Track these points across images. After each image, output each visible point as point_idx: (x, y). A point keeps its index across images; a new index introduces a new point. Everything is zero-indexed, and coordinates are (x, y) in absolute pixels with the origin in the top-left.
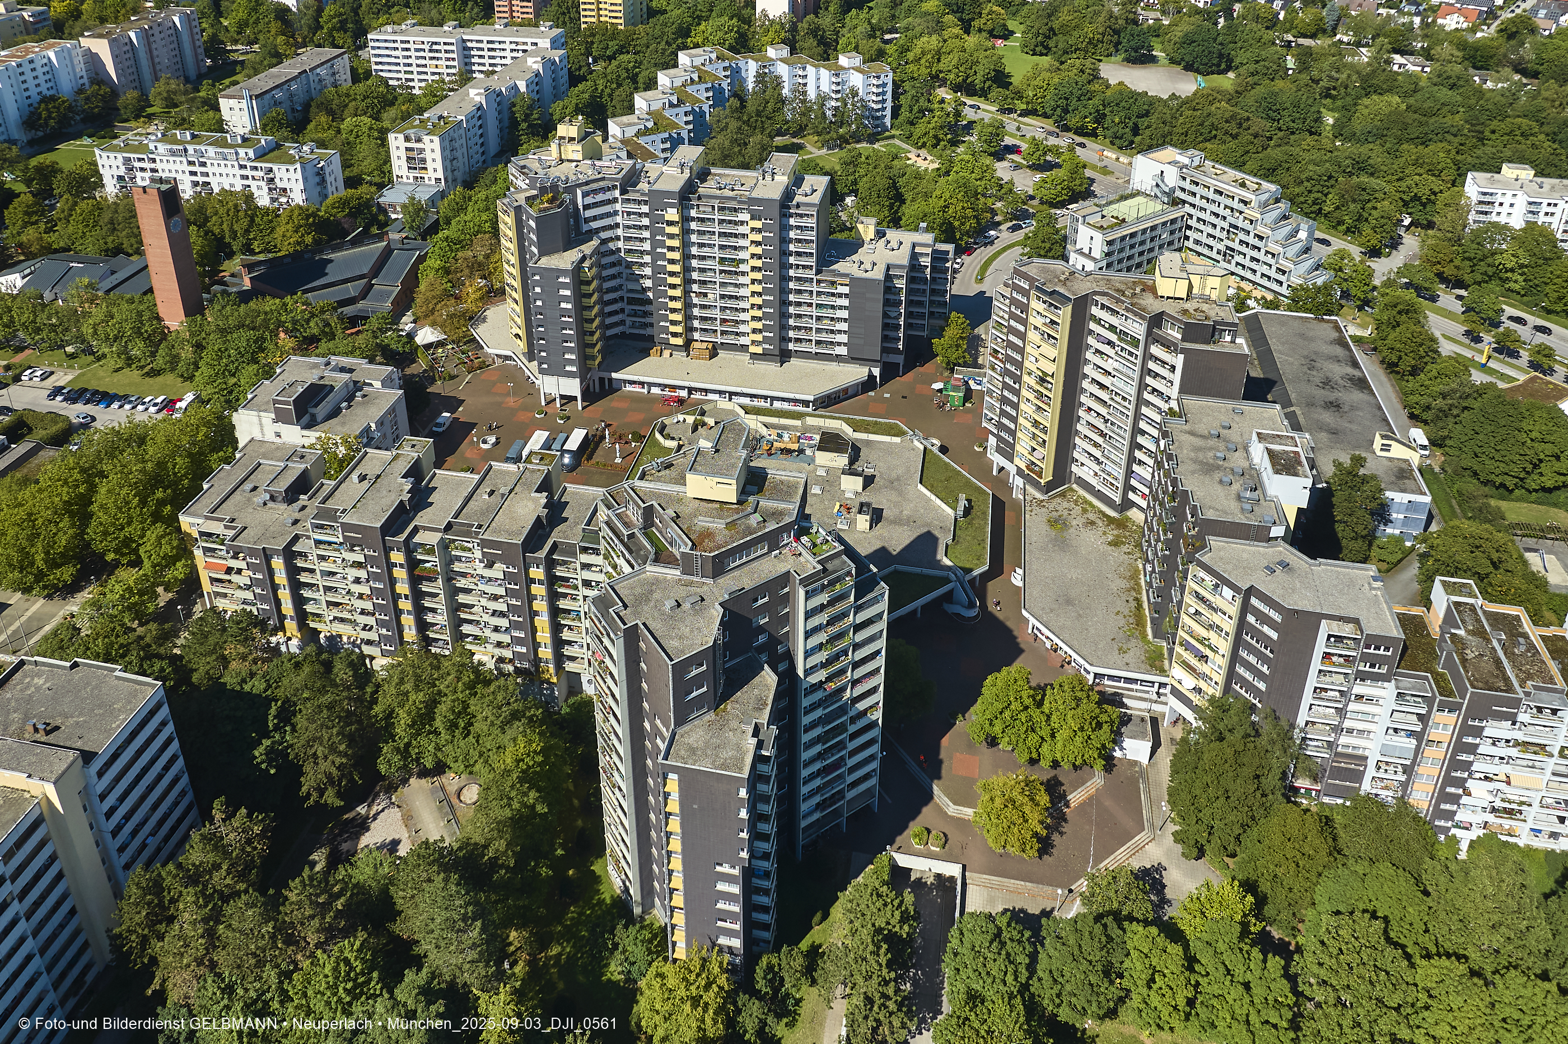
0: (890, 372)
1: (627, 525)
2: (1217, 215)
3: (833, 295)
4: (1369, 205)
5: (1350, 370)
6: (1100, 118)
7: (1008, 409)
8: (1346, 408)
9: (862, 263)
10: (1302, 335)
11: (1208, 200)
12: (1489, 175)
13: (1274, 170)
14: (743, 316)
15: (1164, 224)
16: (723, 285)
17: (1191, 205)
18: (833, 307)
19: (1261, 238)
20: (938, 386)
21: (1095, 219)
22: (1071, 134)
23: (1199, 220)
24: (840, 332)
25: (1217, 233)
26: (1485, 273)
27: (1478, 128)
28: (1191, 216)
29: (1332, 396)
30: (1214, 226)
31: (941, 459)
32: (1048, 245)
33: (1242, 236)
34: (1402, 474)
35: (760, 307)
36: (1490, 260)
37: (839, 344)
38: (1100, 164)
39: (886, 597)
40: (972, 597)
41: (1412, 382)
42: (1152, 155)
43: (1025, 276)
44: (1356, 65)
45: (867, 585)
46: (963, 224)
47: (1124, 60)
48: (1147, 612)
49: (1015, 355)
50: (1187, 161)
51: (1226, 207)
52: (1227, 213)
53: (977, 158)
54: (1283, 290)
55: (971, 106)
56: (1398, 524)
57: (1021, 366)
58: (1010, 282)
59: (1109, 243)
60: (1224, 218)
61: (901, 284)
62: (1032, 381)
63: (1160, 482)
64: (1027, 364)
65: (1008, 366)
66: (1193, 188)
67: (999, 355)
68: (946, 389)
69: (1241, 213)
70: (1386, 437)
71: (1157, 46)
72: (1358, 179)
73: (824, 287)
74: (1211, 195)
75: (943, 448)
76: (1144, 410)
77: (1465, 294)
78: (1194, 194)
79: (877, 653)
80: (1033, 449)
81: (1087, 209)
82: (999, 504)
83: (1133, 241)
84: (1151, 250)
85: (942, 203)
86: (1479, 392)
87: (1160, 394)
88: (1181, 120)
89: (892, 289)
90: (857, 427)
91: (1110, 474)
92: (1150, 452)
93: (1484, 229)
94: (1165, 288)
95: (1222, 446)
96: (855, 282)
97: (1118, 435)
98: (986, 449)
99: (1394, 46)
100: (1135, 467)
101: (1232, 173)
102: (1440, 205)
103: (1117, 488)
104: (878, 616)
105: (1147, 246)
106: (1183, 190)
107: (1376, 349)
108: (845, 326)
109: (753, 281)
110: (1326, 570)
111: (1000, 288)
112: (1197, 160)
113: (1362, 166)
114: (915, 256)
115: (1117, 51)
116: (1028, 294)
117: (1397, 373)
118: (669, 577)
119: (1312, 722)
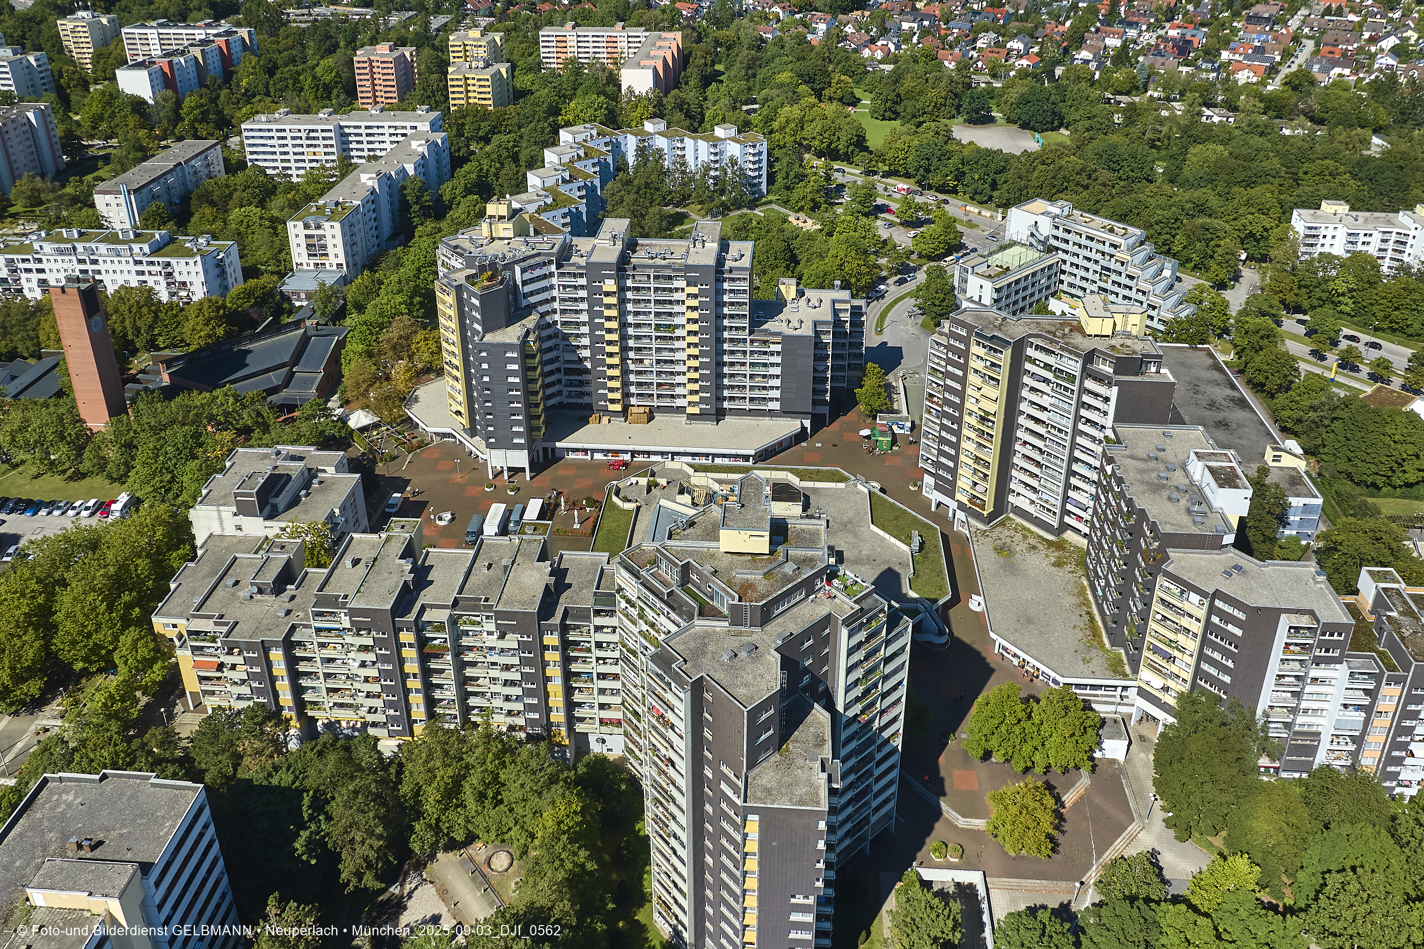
2: (1089, 259)
3: (765, 353)
4: (1213, 243)
5: (1229, 392)
6: (960, 176)
7: (946, 449)
8: (1234, 426)
9: (790, 321)
10: (1182, 364)
11: (1080, 246)
12: (1312, 211)
13: (1126, 216)
14: (679, 379)
15: (1043, 270)
16: (658, 350)
17: (1064, 251)
18: (765, 365)
19: (1131, 278)
20: (865, 432)
21: (982, 269)
22: (932, 192)
23: (1072, 264)
24: (772, 388)
25: (1090, 275)
26: (1320, 299)
27: (1293, 170)
28: (1064, 262)
29: (1220, 416)
30: (1087, 270)
31: (886, 500)
32: (942, 296)
33: (1114, 277)
34: (1294, 479)
35: (696, 369)
36: (1323, 286)
37: (771, 399)
38: (965, 219)
39: (910, 629)
40: (941, 625)
41: (1281, 398)
42: (1025, 208)
43: (963, 324)
44: (1173, 119)
45: (893, 620)
46: (858, 280)
47: (965, 121)
48: (1100, 624)
49: (952, 398)
50: (1058, 211)
51: (1097, 251)
52: (1099, 257)
53: (857, 218)
54: (1155, 324)
55: (838, 170)
56: (1295, 525)
57: (960, 407)
58: (946, 330)
59: (998, 290)
60: (1096, 262)
61: (828, 339)
62: (973, 421)
63: (1108, 504)
64: (968, 405)
65: (946, 409)
66: (1066, 236)
67: (935, 399)
68: (874, 435)
69: (1112, 256)
70: (1274, 449)
71: (994, 108)
72: (1203, 220)
73: (756, 347)
74: (1083, 241)
75: (882, 490)
76: (1079, 440)
77: (1307, 318)
78: (1067, 242)
79: (900, 683)
80: (975, 484)
81: (974, 260)
82: (945, 537)
83: (1018, 287)
84: (1032, 295)
85: (838, 261)
86: (1346, 404)
87: (1094, 424)
88: (1036, 174)
89: (819, 345)
90: (803, 477)
91: (1047, 501)
92: (1084, 478)
93: (1313, 259)
94: (1093, 327)
95: (1162, 467)
96: (787, 340)
97: (1055, 464)
98: (921, 487)
99: (1200, 100)
100: (1071, 493)
101: (1099, 221)
102: (1272, 240)
103: (1055, 513)
104: (903, 649)
105: (1029, 291)
106: (1056, 238)
107: (1241, 372)
108: (777, 382)
109: (689, 345)
110: (1274, 570)
111: (936, 337)
112: (1066, 209)
113: (1201, 209)
114: (836, 312)
115: (959, 113)
116: (966, 341)
117: (1263, 391)
118: (718, 629)
119: (1271, 707)
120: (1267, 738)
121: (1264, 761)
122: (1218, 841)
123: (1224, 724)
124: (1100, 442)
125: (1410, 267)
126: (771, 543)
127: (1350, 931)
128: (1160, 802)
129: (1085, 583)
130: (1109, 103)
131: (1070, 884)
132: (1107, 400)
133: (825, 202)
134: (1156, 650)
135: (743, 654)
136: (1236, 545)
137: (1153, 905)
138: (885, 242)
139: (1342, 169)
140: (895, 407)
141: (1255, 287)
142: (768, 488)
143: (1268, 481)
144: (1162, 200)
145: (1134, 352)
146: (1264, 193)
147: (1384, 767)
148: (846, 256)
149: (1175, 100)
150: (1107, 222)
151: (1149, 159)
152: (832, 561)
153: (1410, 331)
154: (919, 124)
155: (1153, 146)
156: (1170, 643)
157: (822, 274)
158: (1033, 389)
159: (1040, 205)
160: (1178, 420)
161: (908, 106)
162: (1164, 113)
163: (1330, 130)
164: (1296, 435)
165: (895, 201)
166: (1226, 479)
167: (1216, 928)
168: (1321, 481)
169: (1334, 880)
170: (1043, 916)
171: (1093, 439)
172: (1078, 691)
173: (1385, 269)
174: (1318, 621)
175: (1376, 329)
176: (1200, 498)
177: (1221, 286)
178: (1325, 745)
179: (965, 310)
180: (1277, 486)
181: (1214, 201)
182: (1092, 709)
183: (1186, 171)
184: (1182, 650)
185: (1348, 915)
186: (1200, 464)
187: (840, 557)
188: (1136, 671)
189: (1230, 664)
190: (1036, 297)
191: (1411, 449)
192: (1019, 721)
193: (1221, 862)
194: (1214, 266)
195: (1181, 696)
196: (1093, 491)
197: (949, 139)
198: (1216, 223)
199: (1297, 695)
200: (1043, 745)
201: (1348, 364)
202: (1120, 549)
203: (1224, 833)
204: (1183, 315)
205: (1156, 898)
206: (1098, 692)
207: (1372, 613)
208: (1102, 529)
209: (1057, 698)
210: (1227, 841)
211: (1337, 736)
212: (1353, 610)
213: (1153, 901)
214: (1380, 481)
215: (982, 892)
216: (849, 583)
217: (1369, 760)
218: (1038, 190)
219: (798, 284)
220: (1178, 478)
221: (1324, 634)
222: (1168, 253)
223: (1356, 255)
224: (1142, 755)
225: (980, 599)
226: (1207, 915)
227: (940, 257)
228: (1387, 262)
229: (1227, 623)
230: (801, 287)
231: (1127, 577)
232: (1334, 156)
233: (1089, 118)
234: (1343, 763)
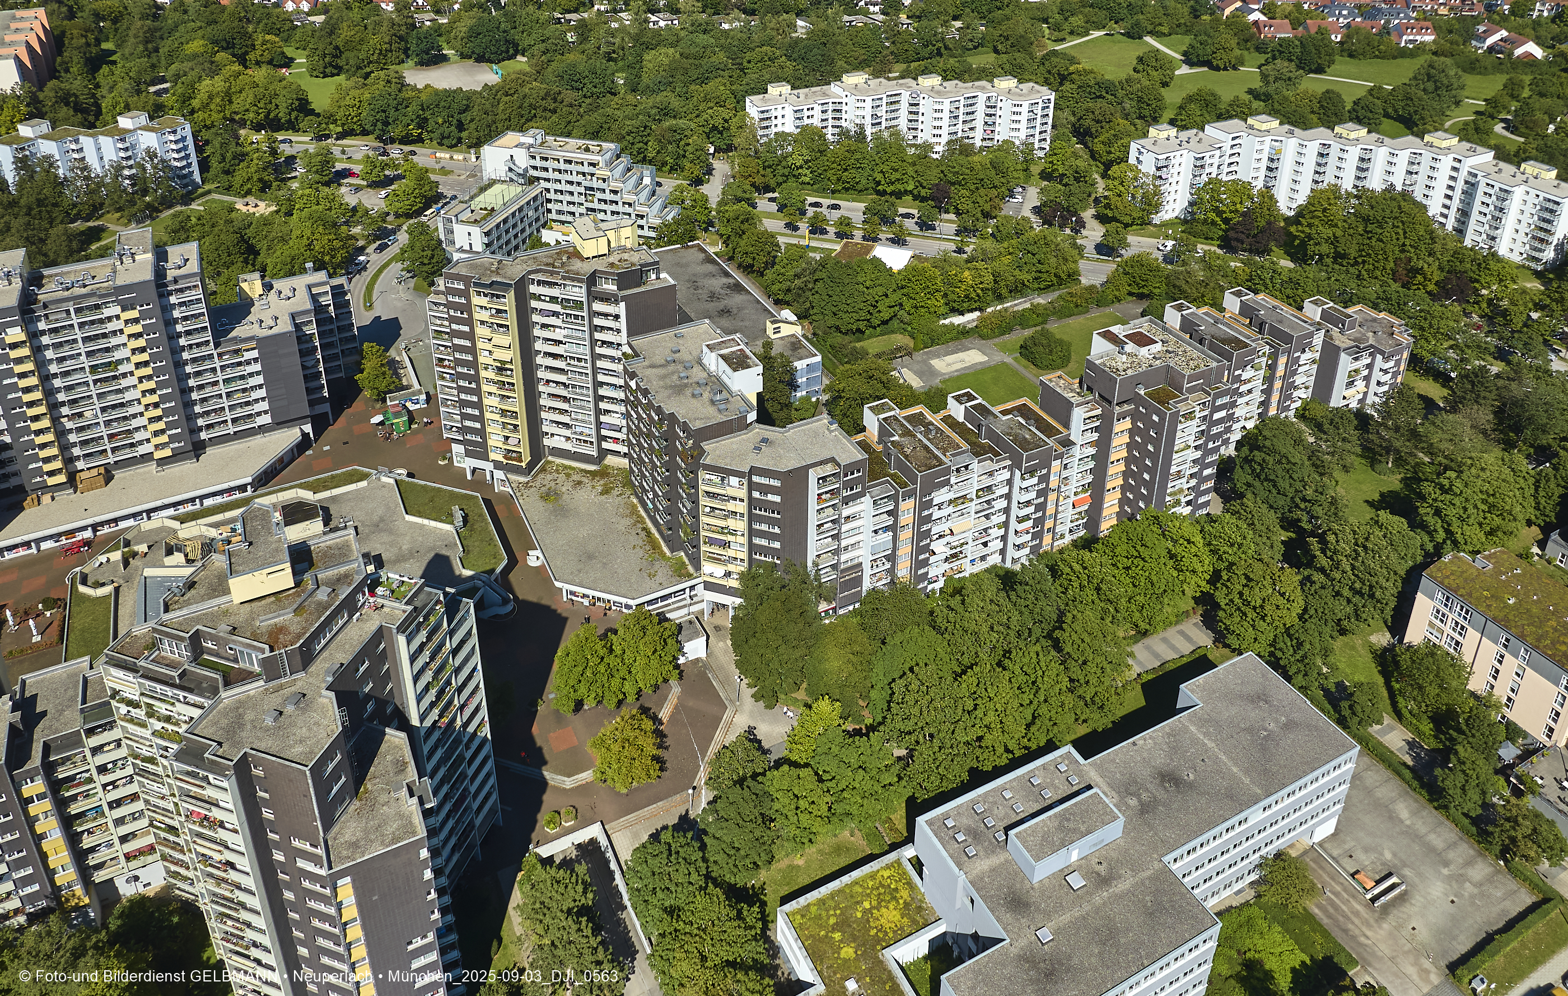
0: (321, 424)
1: (172, 665)
2: (571, 183)
3: (240, 364)
4: (682, 143)
5: (725, 280)
6: (422, 124)
7: (469, 411)
8: (735, 311)
9: (262, 321)
10: (678, 264)
11: (560, 171)
12: (761, 96)
15: (528, 203)
16: (100, 396)
17: (545, 180)
18: (242, 377)
19: (615, 192)
20: (377, 419)
21: (466, 215)
22: (397, 145)
23: (556, 191)
24: (257, 401)
25: (576, 199)
26: (783, 175)
28: (548, 190)
29: (721, 305)
30: (572, 193)
31: (416, 484)
32: (429, 253)
33: (599, 195)
34: (795, 345)
35: (156, 405)
36: (784, 163)
37: (259, 414)
38: (437, 167)
39: (472, 610)
40: (503, 593)
41: (770, 274)
42: (497, 143)
43: (458, 277)
44: (623, 29)
45: (452, 607)
46: (333, 257)
47: (416, 64)
48: (657, 535)
49: (464, 357)
50: (531, 141)
51: (578, 173)
52: (580, 178)
53: (317, 190)
54: (646, 232)
55: (283, 141)
56: (803, 386)
57: (474, 364)
58: (442, 288)
59: (487, 234)
60: (579, 184)
61: (312, 329)
62: (490, 374)
63: (640, 418)
64: (481, 360)
65: (459, 369)
66: (544, 164)
67: (446, 363)
68: (388, 419)
69: (592, 175)
70: (773, 322)
71: (445, 45)
72: (667, 123)
73: (227, 360)
74: (562, 166)
75: (410, 475)
76: (600, 364)
77: (776, 195)
78: (546, 170)
79: (474, 669)
80: (507, 438)
81: (455, 207)
82: (488, 502)
83: (507, 226)
84: (523, 230)
85: (305, 242)
86: (822, 264)
87: (609, 344)
88: (501, 106)
89: (302, 338)
90: (315, 489)
91: (581, 433)
92: (612, 400)
93: (770, 140)
94: (589, 249)
95: (680, 367)
96: (262, 343)
97: (582, 395)
98: (451, 459)
99: (644, 8)
100: (603, 419)
101: (573, 142)
102: (733, 129)
103: (592, 443)
104: (469, 633)
105: (520, 227)
106: (535, 168)
107: (731, 259)
108: (262, 393)
109: (141, 380)
110: (796, 433)
111: (432, 297)
112: (539, 137)
113: (666, 112)
114: (314, 298)
115: (408, 57)
116: (465, 294)
117: (753, 272)
118: (252, 693)
119: (818, 556)
120: (820, 585)
121: (823, 606)
122: (801, 695)
123: (784, 587)
124: (620, 360)
125: (848, 131)
126: (295, 573)
127: (920, 724)
128: (746, 681)
129: (635, 501)
130: (560, 23)
131: (684, 795)
132: (617, 317)
133: (276, 180)
134: (712, 542)
135: (290, 709)
136: (760, 420)
137: (760, 778)
138: (354, 210)
139: (778, 53)
140: (405, 382)
141: (727, 176)
142: (277, 514)
143: (773, 353)
144: (629, 111)
145: (633, 264)
146: (717, 86)
147: (916, 572)
148: (313, 234)
149: (621, 11)
150: (581, 142)
151: (609, 72)
152: (371, 569)
153: (859, 187)
154: (367, 76)
155: (610, 59)
156: (723, 530)
157: (289, 260)
158: (544, 326)
159: (512, 137)
160: (686, 319)
161: (350, 58)
162: (614, 25)
163: (761, 19)
164: (788, 304)
165: (357, 162)
166: (738, 362)
167: (816, 774)
168: (817, 339)
169: (899, 686)
170: (666, 837)
171: (613, 359)
172: (651, 608)
173: (829, 137)
174: (839, 465)
175: (833, 192)
176: (719, 386)
177: (698, 182)
178: (867, 572)
179: (457, 262)
180: (782, 355)
181: (675, 103)
182: (667, 620)
183: (645, 80)
184: (733, 533)
185: (915, 711)
186: (714, 355)
187: (379, 562)
188: (698, 567)
189: (777, 530)
190: (528, 232)
191: (880, 291)
192: (602, 658)
193: (808, 712)
194: (688, 165)
195: (742, 576)
196: (623, 409)
197: (403, 85)
198: (682, 123)
199: (836, 537)
200: (630, 672)
201: (817, 229)
202: (660, 457)
203: (804, 685)
204: (670, 218)
205: (761, 770)
206: (670, 601)
207: (879, 443)
208: (639, 444)
209: (631, 623)
210: (809, 692)
211: (875, 560)
212: (864, 446)
213: (760, 774)
214: (862, 325)
215: (603, 842)
216: (394, 586)
217: (903, 571)
218: (507, 123)
219: (263, 277)
220: (697, 374)
221: (846, 475)
222: (644, 161)
223: (804, 129)
224: (721, 644)
225: (538, 553)
226: (807, 765)
227: (419, 213)
228: (830, 131)
229: (766, 494)
230: (267, 279)
231: (671, 482)
232: (769, 42)
233: (543, 41)
234: (884, 582)
